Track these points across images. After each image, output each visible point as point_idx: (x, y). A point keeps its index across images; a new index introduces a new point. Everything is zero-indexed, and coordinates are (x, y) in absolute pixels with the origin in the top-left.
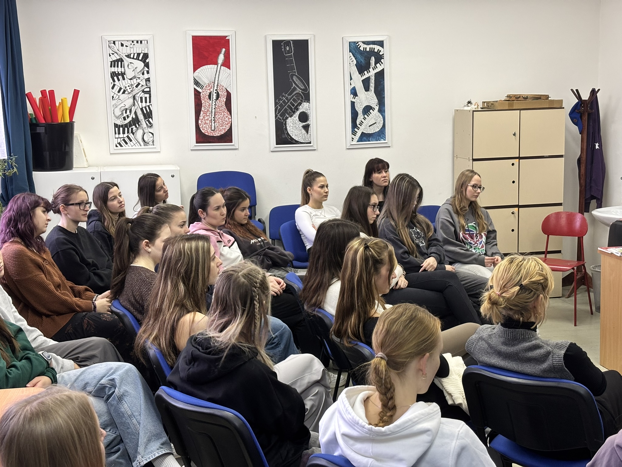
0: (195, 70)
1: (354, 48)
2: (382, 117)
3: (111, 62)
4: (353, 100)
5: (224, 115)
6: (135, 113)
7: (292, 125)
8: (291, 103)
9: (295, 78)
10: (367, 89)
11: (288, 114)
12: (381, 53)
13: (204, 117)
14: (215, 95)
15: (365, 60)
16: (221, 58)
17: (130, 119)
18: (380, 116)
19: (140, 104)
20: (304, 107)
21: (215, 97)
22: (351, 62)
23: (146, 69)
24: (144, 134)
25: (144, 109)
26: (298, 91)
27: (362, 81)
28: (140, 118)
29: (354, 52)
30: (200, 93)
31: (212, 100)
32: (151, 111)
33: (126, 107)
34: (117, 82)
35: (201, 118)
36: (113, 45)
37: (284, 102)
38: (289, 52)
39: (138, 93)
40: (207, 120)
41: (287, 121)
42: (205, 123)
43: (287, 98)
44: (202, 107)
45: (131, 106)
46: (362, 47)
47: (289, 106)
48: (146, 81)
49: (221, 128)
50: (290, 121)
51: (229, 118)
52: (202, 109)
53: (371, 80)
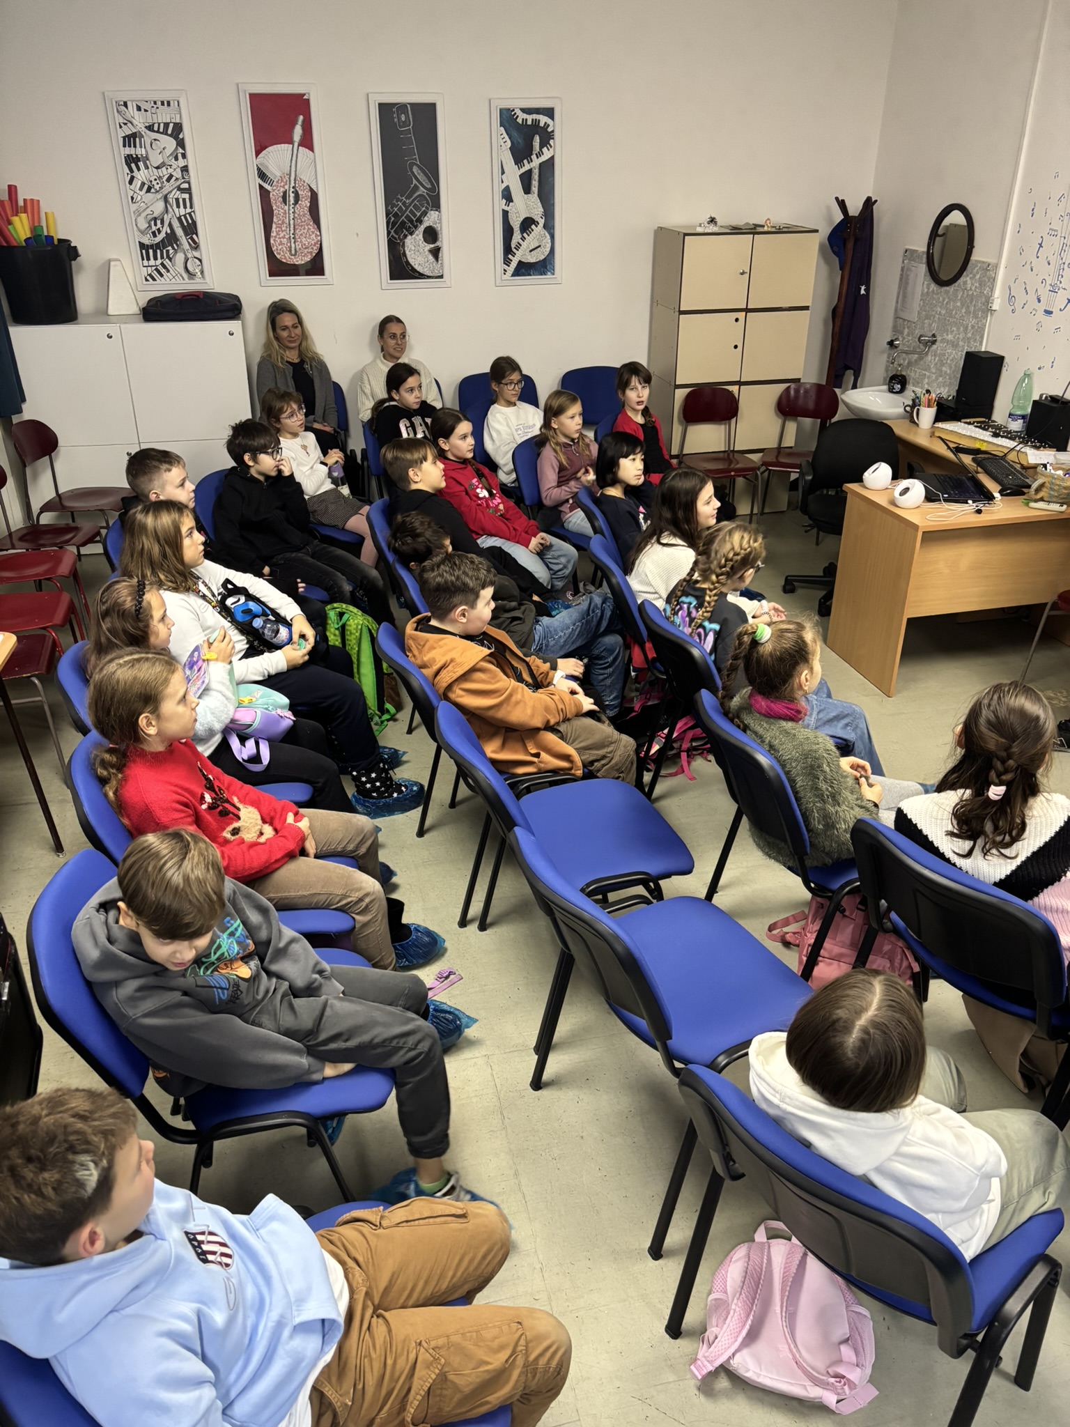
0: (258, 153)
1: (507, 118)
2: (548, 237)
3: (124, 138)
4: (506, 208)
5: (309, 229)
6: (170, 225)
7: (413, 248)
8: (411, 212)
9: (415, 169)
10: (527, 190)
11: (407, 231)
12: (550, 129)
13: (278, 234)
14: (292, 195)
15: (524, 139)
16: (298, 132)
17: (163, 235)
18: (547, 234)
19: (176, 210)
20: (431, 219)
21: (292, 201)
22: (502, 144)
23: (180, 150)
24: (186, 260)
25: (183, 217)
26: (422, 190)
27: (521, 176)
28: (178, 234)
29: (507, 125)
30: (269, 192)
31: (289, 205)
32: (194, 223)
33: (155, 215)
34: (136, 173)
35: (273, 234)
36: (124, 108)
37: (400, 209)
38: (406, 124)
39: (171, 192)
40: (284, 237)
41: (406, 241)
42: (281, 243)
43: (404, 204)
44: (275, 217)
45: (163, 214)
46: (521, 116)
47: (407, 217)
48: (182, 171)
49: (306, 251)
50: (409, 241)
51: (316, 235)
52: (275, 220)
53: (533, 174)
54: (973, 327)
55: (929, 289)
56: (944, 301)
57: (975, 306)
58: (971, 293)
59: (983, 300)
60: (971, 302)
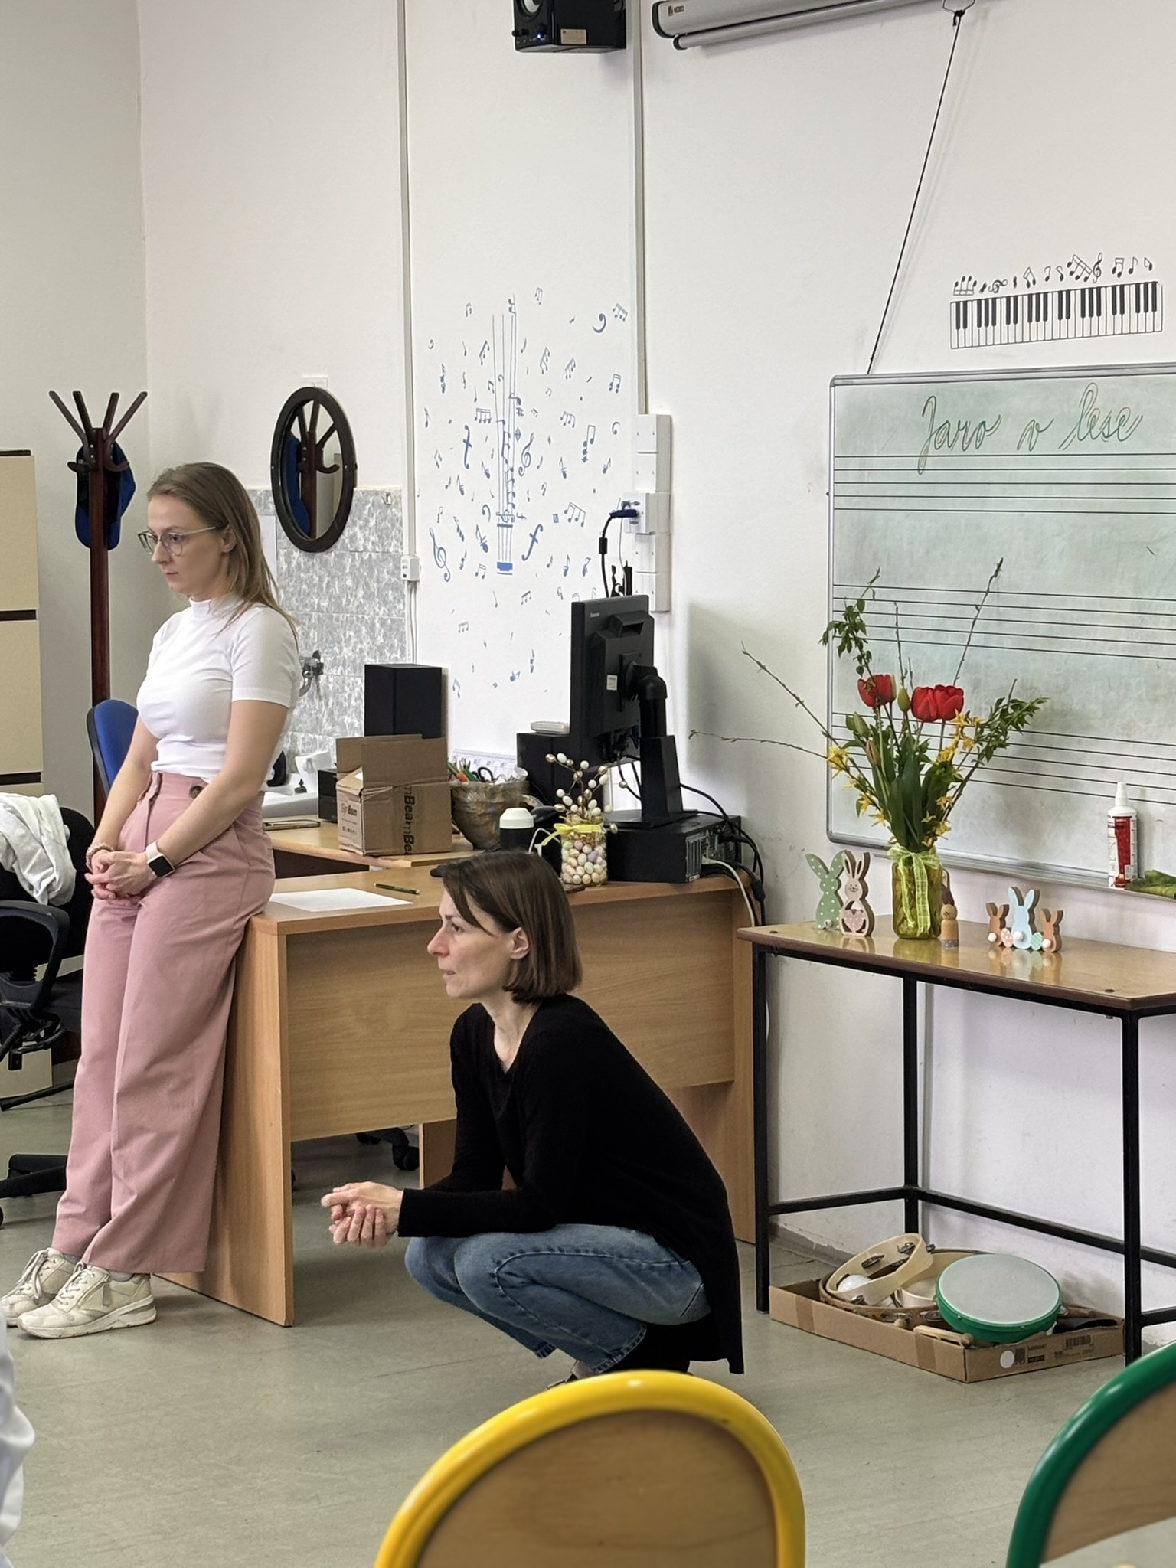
54: (383, 622)
55: (289, 563)
56: (321, 580)
57: (378, 581)
58: (366, 556)
59: (391, 565)
60: (371, 576)
